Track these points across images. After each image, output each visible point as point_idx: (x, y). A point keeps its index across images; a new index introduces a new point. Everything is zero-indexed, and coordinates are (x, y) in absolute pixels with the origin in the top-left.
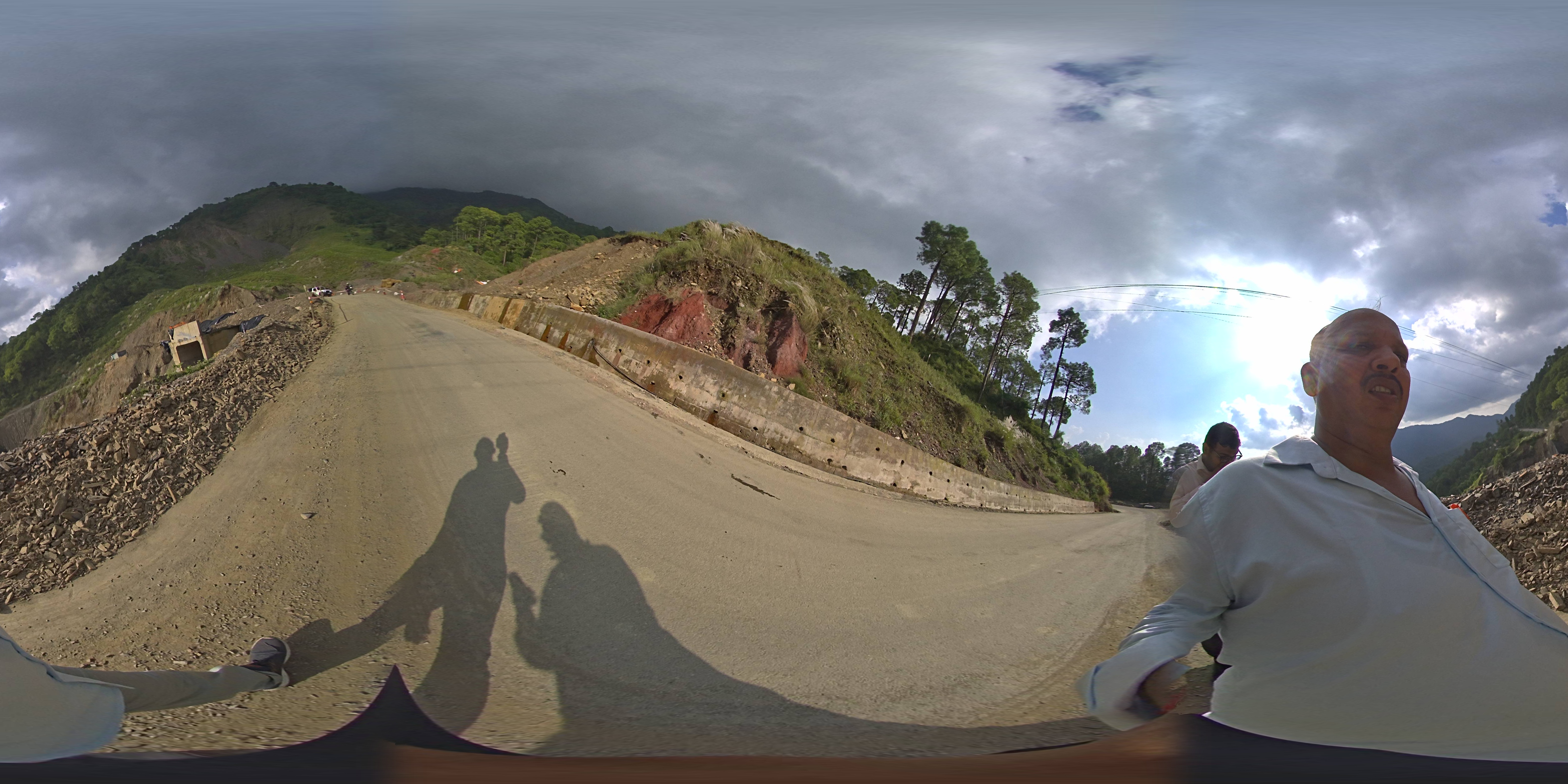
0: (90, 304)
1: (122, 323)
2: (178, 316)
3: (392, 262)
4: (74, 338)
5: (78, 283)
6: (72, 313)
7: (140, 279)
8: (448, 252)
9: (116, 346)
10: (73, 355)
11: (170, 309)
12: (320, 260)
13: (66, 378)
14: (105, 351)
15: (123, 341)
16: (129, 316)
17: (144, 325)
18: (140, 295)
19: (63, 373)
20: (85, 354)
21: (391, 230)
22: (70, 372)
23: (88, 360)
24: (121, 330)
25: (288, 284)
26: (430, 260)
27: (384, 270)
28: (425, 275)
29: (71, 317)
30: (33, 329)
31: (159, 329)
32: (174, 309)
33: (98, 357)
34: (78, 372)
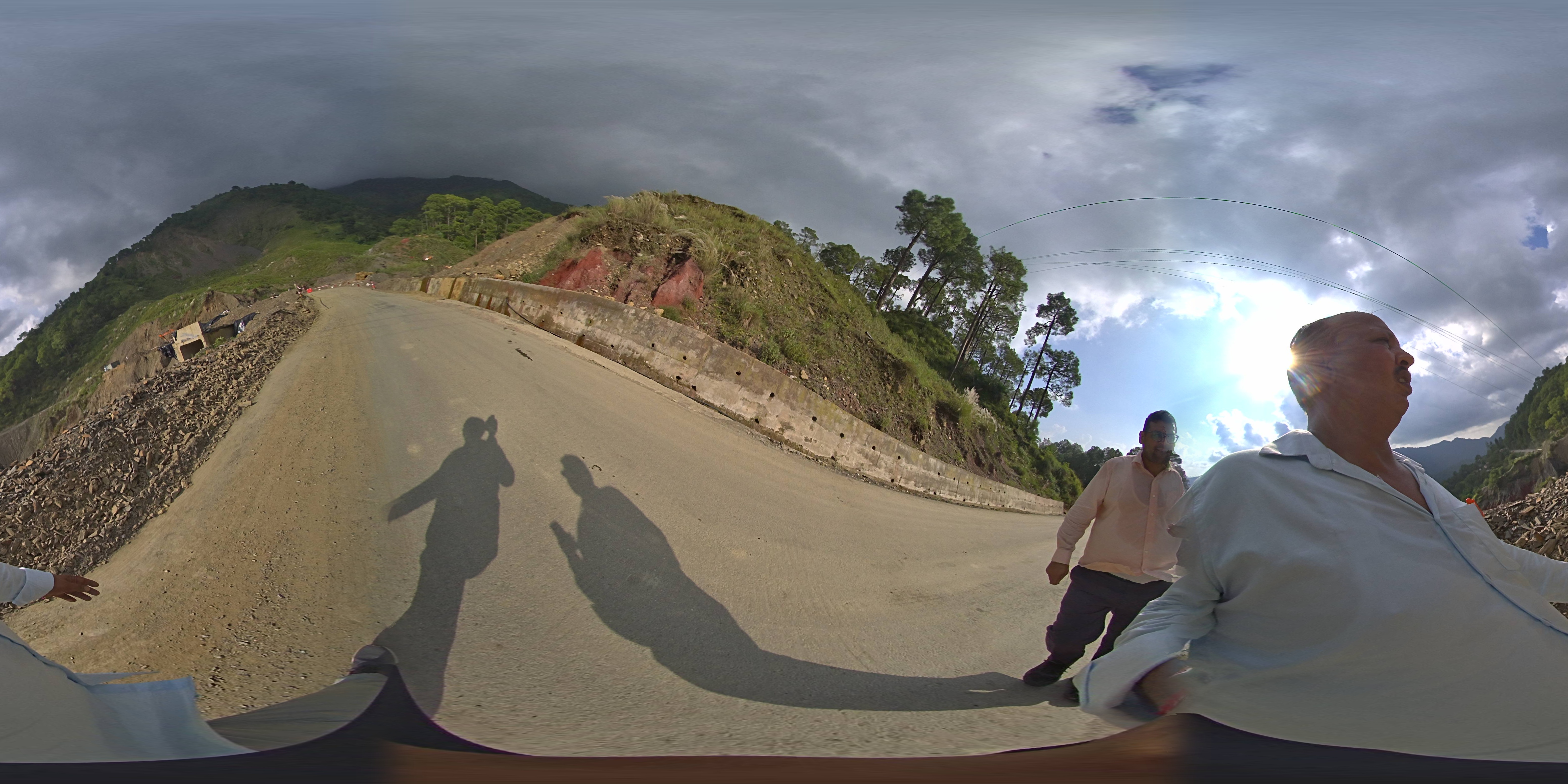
0: (76, 321)
1: (108, 337)
2: (165, 324)
3: (363, 256)
4: (62, 355)
5: (60, 301)
6: (58, 330)
7: (121, 293)
8: (418, 241)
9: (105, 360)
10: (63, 371)
11: (156, 318)
12: (294, 259)
13: (58, 394)
14: (94, 365)
15: (112, 354)
16: (115, 329)
17: (130, 337)
18: (123, 309)
19: (55, 389)
20: (75, 369)
21: (360, 223)
22: (61, 388)
23: (78, 375)
24: (108, 343)
25: (266, 285)
26: (400, 250)
27: (357, 264)
28: (396, 265)
29: (58, 334)
30: (21, 348)
31: (147, 339)
32: (160, 318)
33: (88, 371)
34: (70, 386)
